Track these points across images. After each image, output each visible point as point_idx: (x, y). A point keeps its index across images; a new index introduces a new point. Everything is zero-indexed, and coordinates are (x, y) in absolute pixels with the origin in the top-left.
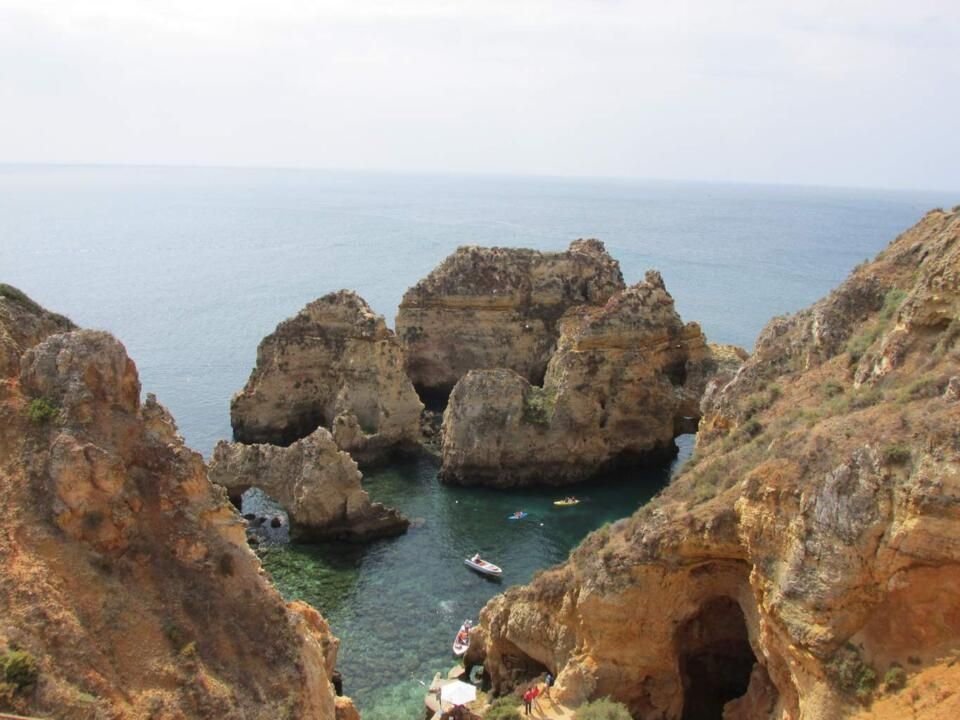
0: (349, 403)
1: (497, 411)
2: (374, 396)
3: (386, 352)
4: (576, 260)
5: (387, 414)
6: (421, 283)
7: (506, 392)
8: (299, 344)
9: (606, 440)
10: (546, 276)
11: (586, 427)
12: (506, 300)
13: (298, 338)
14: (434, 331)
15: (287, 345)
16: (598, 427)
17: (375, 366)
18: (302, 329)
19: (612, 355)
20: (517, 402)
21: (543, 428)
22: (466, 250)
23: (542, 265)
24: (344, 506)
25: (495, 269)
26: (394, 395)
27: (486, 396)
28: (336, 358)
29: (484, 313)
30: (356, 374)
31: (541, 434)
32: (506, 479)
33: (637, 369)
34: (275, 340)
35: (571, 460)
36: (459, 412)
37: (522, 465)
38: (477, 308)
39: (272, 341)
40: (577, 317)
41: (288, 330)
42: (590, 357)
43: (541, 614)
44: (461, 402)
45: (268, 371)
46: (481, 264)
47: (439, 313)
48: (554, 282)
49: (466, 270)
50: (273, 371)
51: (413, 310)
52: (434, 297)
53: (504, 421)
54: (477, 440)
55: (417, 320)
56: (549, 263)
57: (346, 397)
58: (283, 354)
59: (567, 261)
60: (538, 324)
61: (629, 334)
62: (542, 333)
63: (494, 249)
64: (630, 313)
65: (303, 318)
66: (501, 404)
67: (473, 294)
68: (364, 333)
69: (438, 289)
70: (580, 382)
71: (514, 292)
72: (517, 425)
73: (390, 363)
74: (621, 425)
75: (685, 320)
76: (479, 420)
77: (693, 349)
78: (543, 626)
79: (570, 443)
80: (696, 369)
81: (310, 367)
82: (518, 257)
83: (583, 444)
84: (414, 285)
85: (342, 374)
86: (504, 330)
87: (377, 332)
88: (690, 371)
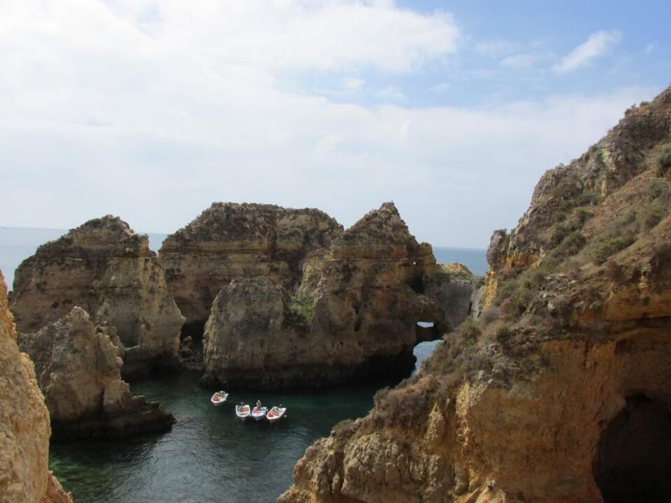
0: (109, 318)
1: (259, 316)
2: (135, 310)
3: (150, 268)
4: (313, 215)
5: (148, 327)
6: (180, 232)
7: (269, 297)
8: (59, 264)
9: (360, 344)
10: (288, 227)
11: (343, 329)
12: (256, 244)
13: (59, 260)
14: (191, 273)
15: (46, 265)
16: (353, 330)
17: (138, 280)
18: (63, 251)
19: (363, 264)
20: (278, 306)
21: (303, 331)
22: (220, 205)
23: (285, 217)
24: (101, 397)
25: (245, 220)
26: (156, 309)
27: (249, 302)
28: (98, 277)
29: (236, 256)
30: (117, 290)
31: (301, 336)
32: (270, 380)
33: (385, 276)
34: (34, 261)
35: (330, 362)
36: (222, 318)
37: (286, 368)
38: (231, 251)
39: (31, 263)
40: (317, 258)
41: (49, 252)
42: (344, 266)
43: (398, 444)
44: (224, 309)
45: (25, 290)
46: (233, 216)
47: (195, 257)
48: (296, 232)
49: (220, 220)
50: (30, 290)
51: (172, 254)
52: (191, 243)
53: (267, 324)
54: (240, 344)
55: (175, 263)
56: (291, 217)
57: (106, 313)
58: (41, 274)
59: (306, 215)
60: (283, 265)
61: (377, 247)
62: (287, 273)
63: (245, 205)
64: (376, 229)
65: (65, 241)
66: (264, 309)
67: (226, 240)
68: (127, 249)
69: (195, 236)
70: (337, 287)
71: (263, 237)
72: (279, 328)
73: (152, 278)
74: (373, 329)
75: (420, 241)
76: (241, 323)
77: (427, 265)
78: (403, 460)
79: (329, 346)
80: (432, 281)
81: (70, 288)
82: (265, 211)
83: (340, 346)
84: (173, 232)
85: (102, 291)
86: (254, 270)
87: (141, 249)
88: (427, 282)
